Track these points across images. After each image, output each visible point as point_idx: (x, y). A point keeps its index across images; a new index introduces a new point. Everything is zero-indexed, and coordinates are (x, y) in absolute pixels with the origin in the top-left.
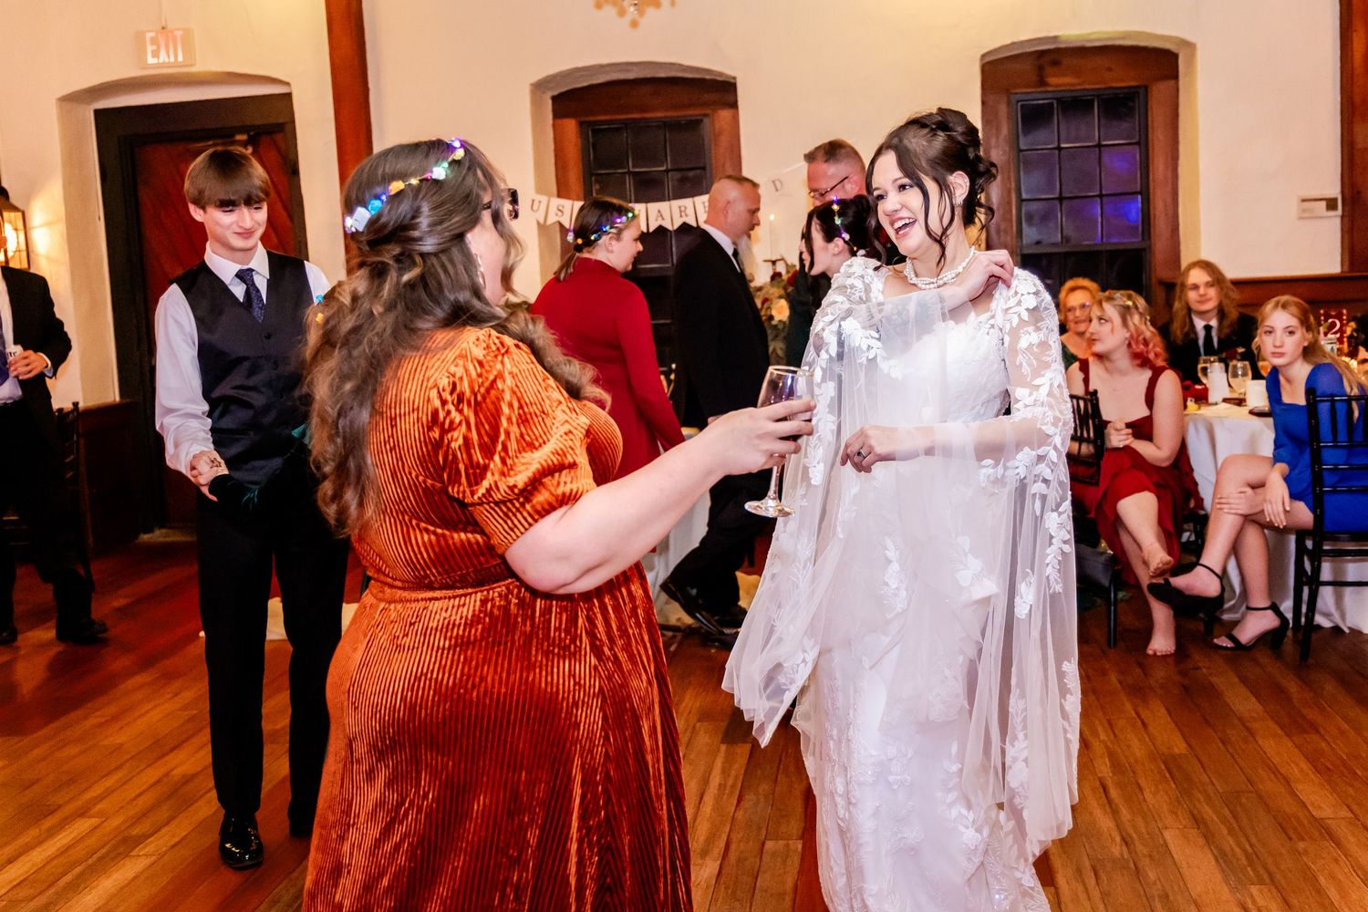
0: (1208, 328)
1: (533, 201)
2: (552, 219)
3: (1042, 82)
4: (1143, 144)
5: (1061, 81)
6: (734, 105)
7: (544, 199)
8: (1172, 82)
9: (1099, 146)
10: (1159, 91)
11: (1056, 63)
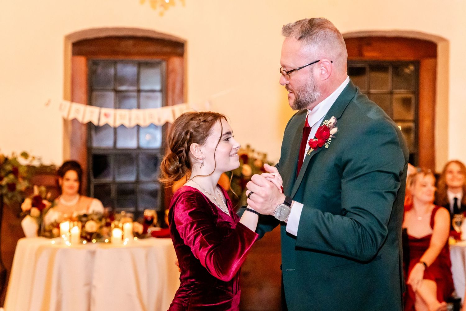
0: (456, 199)
1: (61, 105)
2: (71, 117)
3: (361, 55)
4: (417, 93)
5: (370, 54)
6: (181, 55)
7: (67, 104)
8: (433, 60)
9: (391, 93)
10: (426, 63)
11: (369, 44)
